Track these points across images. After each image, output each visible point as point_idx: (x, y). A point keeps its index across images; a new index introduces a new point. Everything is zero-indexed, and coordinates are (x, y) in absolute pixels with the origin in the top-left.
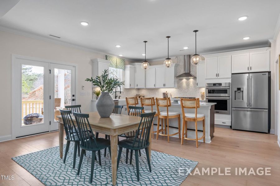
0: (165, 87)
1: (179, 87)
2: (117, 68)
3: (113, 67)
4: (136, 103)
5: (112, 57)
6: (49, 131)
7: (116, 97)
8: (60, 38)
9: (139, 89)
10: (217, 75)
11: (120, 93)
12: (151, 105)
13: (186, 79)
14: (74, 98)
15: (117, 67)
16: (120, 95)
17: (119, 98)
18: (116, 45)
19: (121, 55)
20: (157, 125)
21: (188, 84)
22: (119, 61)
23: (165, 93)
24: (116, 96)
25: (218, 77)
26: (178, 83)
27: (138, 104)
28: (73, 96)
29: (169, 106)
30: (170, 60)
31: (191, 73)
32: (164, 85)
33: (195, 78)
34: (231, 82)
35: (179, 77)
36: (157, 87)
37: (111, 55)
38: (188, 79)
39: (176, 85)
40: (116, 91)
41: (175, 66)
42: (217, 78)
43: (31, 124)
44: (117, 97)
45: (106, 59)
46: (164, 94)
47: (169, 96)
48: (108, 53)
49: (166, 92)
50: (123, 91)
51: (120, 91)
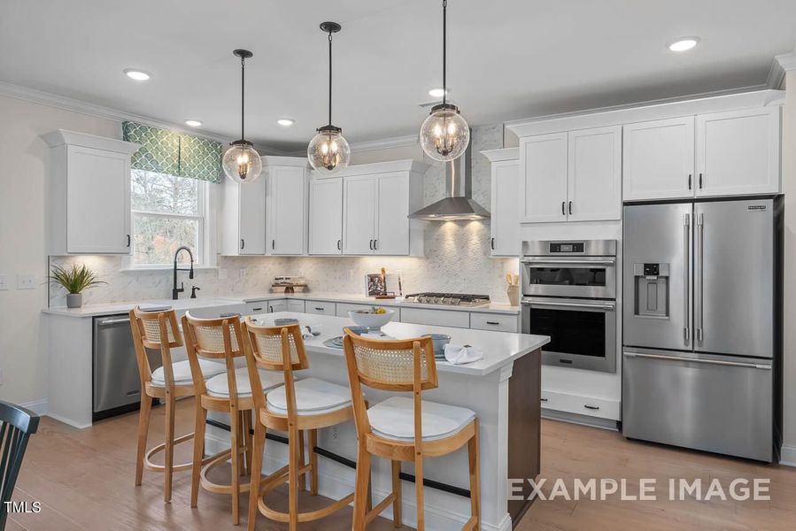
0: (376, 252)
1: (431, 253)
2: (180, 174)
3: (158, 170)
7: (176, 293)
10: (567, 208)
11: (191, 277)
13: (455, 221)
15: (179, 170)
16: (194, 282)
17: (193, 296)
18: (126, 71)
19: (194, 124)
21: (462, 242)
23: (376, 276)
24: (179, 287)
25: (571, 218)
26: (427, 236)
29: (295, 367)
31: (473, 198)
32: (374, 245)
33: (486, 217)
34: (619, 238)
35: (427, 213)
36: (347, 251)
38: (462, 223)
39: (419, 244)
40: (175, 270)
41: (412, 171)
42: (564, 218)
44: (182, 290)
45: (126, 136)
46: (372, 278)
47: (392, 288)
48: (134, 114)
49: (383, 271)
50: (216, 267)
51: (192, 270)
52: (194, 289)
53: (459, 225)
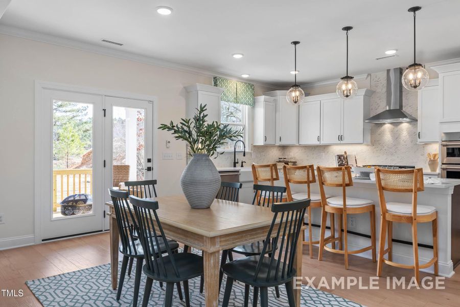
0: (342, 142)
1: (374, 141)
2: (237, 102)
3: (228, 101)
4: (275, 177)
5: (227, 80)
6: (102, 231)
7: (235, 164)
8: (121, 45)
9: (284, 148)
11: (244, 155)
12: (305, 182)
13: (391, 123)
14: (150, 165)
15: (237, 100)
16: (244, 159)
17: (242, 166)
18: (233, 55)
19: (245, 76)
20: (319, 226)
21: (396, 136)
22: (241, 87)
23: (342, 156)
24: (236, 161)
26: (373, 132)
27: (277, 179)
28: (149, 161)
29: (347, 185)
30: (352, 81)
31: (404, 109)
32: (340, 138)
33: (414, 120)
35: (374, 120)
36: (323, 142)
37: (225, 77)
38: (396, 125)
39: (369, 138)
40: (235, 152)
41: (365, 95)
43: (73, 214)
44: (238, 163)
45: (216, 85)
46: (339, 157)
47: (351, 162)
48: (219, 73)
49: (345, 153)
50: (250, 151)
51: (244, 152)
52: (242, 162)
53: (393, 125)
